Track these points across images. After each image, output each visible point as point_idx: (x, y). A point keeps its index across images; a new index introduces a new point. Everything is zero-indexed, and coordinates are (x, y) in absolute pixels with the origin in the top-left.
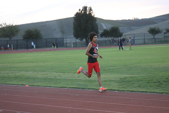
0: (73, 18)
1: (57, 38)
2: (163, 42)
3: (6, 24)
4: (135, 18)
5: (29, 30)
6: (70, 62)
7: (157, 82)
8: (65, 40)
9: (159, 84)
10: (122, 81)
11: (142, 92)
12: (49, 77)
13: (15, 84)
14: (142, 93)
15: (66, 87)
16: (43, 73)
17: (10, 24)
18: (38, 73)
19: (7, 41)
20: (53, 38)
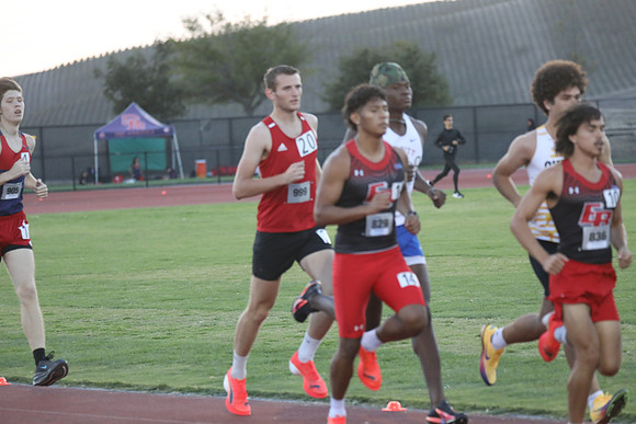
3: (221, 17)
5: (366, 52)
17: (247, 17)
19: (230, 120)
20: (511, 102)
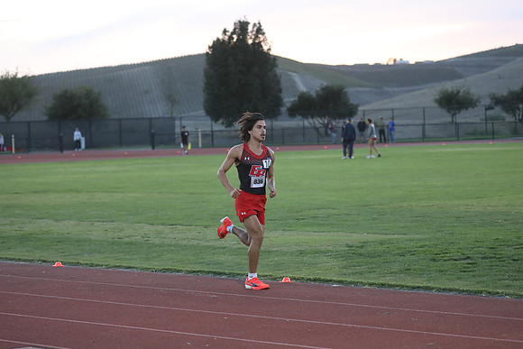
0: (205, 58)
1: (153, 116)
2: (482, 134)
4: (395, 60)
5: (66, 91)
6: (191, 194)
7: (460, 259)
8: (177, 123)
9: (468, 263)
10: (354, 254)
11: (413, 288)
12: (127, 239)
13: (20, 260)
14: (415, 291)
15: (178, 271)
16: (108, 225)
17: (8, 73)
18: (91, 225)
20: (141, 117)
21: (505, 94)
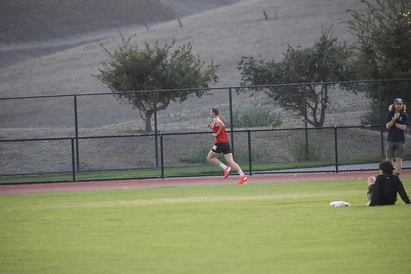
21: (279, 58)
